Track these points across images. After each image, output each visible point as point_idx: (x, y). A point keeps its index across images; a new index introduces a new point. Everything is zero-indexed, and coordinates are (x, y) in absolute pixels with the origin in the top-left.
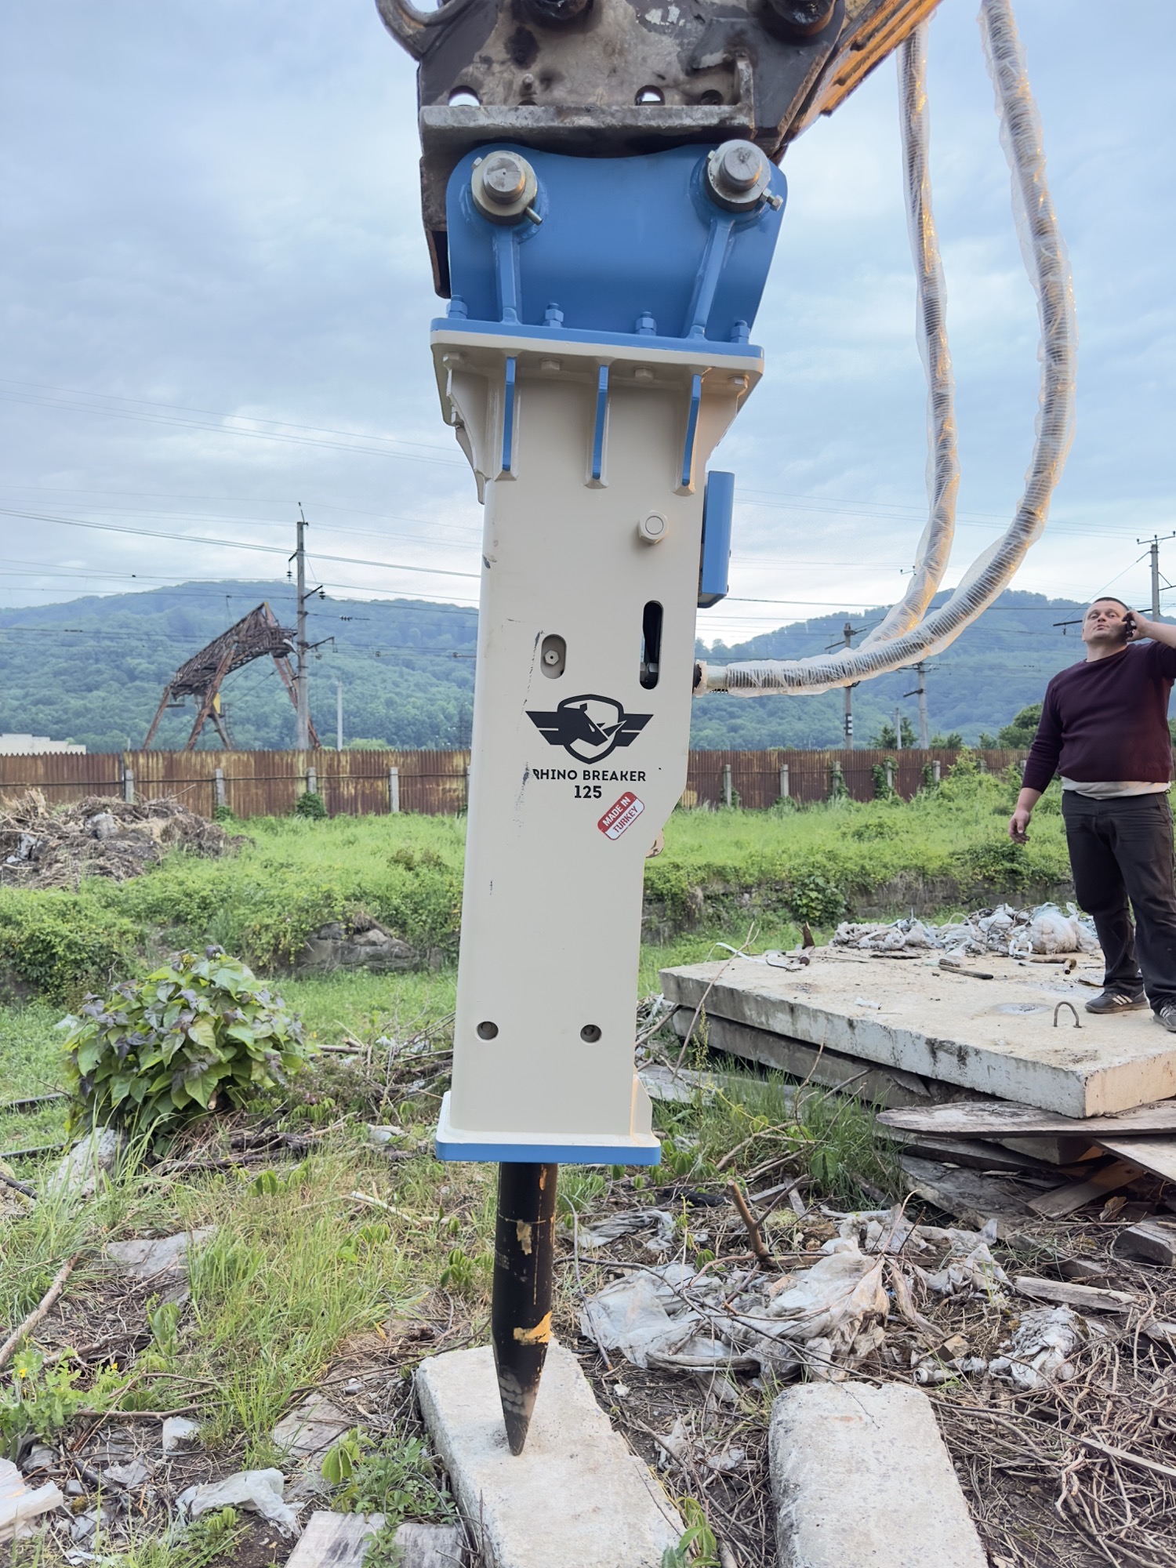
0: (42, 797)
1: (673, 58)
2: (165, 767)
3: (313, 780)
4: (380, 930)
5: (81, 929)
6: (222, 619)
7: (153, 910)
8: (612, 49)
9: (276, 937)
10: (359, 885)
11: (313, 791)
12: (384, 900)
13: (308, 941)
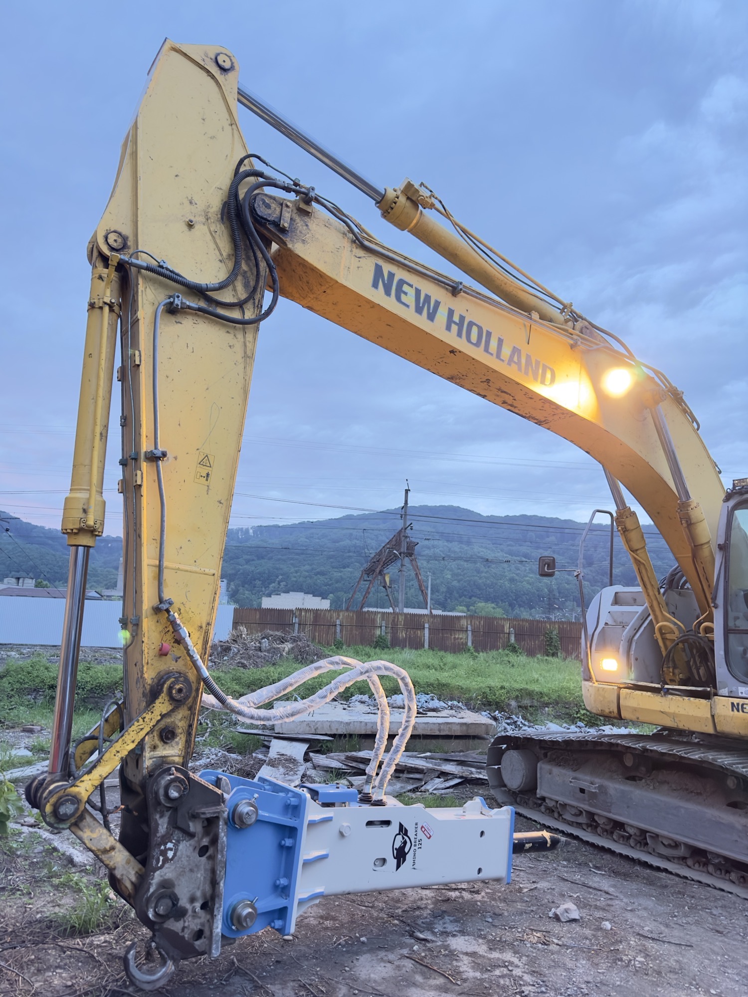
0: (245, 629)
2: (314, 617)
3: (383, 628)
11: (383, 634)
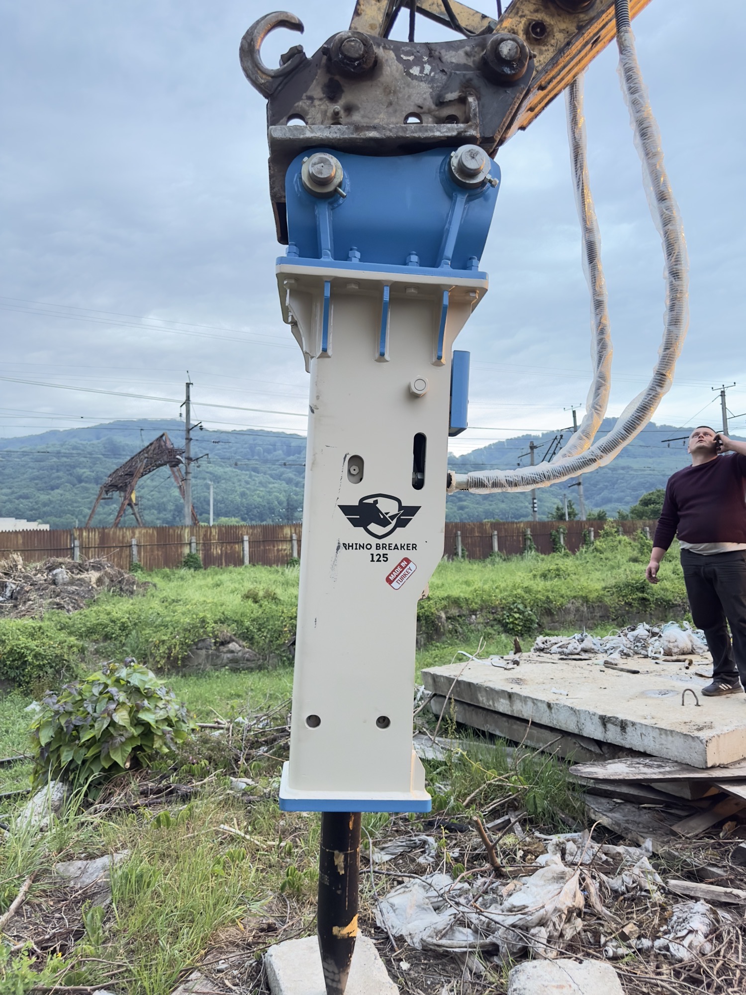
0: (20, 558)
1: (427, 96)
2: (100, 538)
3: (194, 545)
4: (237, 643)
5: (44, 644)
6: (138, 443)
7: (91, 631)
8: (388, 90)
9: (169, 649)
10: (223, 613)
11: (194, 552)
12: (239, 623)
13: (190, 650)
